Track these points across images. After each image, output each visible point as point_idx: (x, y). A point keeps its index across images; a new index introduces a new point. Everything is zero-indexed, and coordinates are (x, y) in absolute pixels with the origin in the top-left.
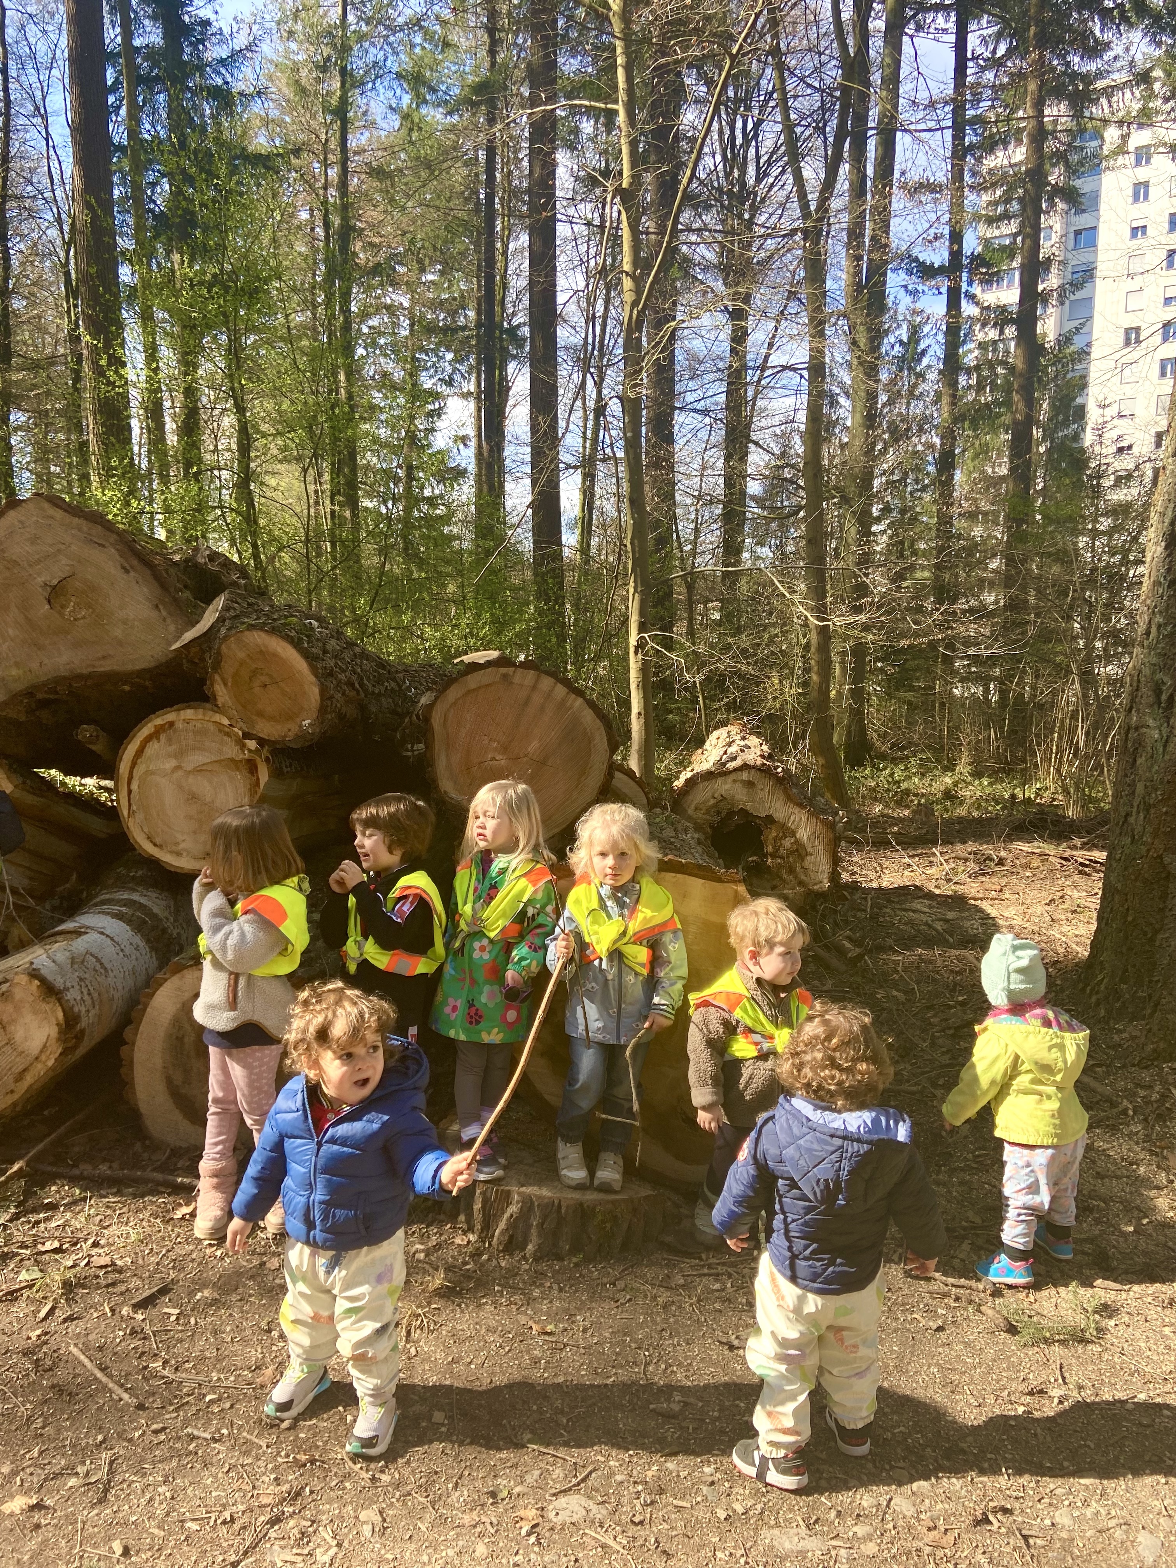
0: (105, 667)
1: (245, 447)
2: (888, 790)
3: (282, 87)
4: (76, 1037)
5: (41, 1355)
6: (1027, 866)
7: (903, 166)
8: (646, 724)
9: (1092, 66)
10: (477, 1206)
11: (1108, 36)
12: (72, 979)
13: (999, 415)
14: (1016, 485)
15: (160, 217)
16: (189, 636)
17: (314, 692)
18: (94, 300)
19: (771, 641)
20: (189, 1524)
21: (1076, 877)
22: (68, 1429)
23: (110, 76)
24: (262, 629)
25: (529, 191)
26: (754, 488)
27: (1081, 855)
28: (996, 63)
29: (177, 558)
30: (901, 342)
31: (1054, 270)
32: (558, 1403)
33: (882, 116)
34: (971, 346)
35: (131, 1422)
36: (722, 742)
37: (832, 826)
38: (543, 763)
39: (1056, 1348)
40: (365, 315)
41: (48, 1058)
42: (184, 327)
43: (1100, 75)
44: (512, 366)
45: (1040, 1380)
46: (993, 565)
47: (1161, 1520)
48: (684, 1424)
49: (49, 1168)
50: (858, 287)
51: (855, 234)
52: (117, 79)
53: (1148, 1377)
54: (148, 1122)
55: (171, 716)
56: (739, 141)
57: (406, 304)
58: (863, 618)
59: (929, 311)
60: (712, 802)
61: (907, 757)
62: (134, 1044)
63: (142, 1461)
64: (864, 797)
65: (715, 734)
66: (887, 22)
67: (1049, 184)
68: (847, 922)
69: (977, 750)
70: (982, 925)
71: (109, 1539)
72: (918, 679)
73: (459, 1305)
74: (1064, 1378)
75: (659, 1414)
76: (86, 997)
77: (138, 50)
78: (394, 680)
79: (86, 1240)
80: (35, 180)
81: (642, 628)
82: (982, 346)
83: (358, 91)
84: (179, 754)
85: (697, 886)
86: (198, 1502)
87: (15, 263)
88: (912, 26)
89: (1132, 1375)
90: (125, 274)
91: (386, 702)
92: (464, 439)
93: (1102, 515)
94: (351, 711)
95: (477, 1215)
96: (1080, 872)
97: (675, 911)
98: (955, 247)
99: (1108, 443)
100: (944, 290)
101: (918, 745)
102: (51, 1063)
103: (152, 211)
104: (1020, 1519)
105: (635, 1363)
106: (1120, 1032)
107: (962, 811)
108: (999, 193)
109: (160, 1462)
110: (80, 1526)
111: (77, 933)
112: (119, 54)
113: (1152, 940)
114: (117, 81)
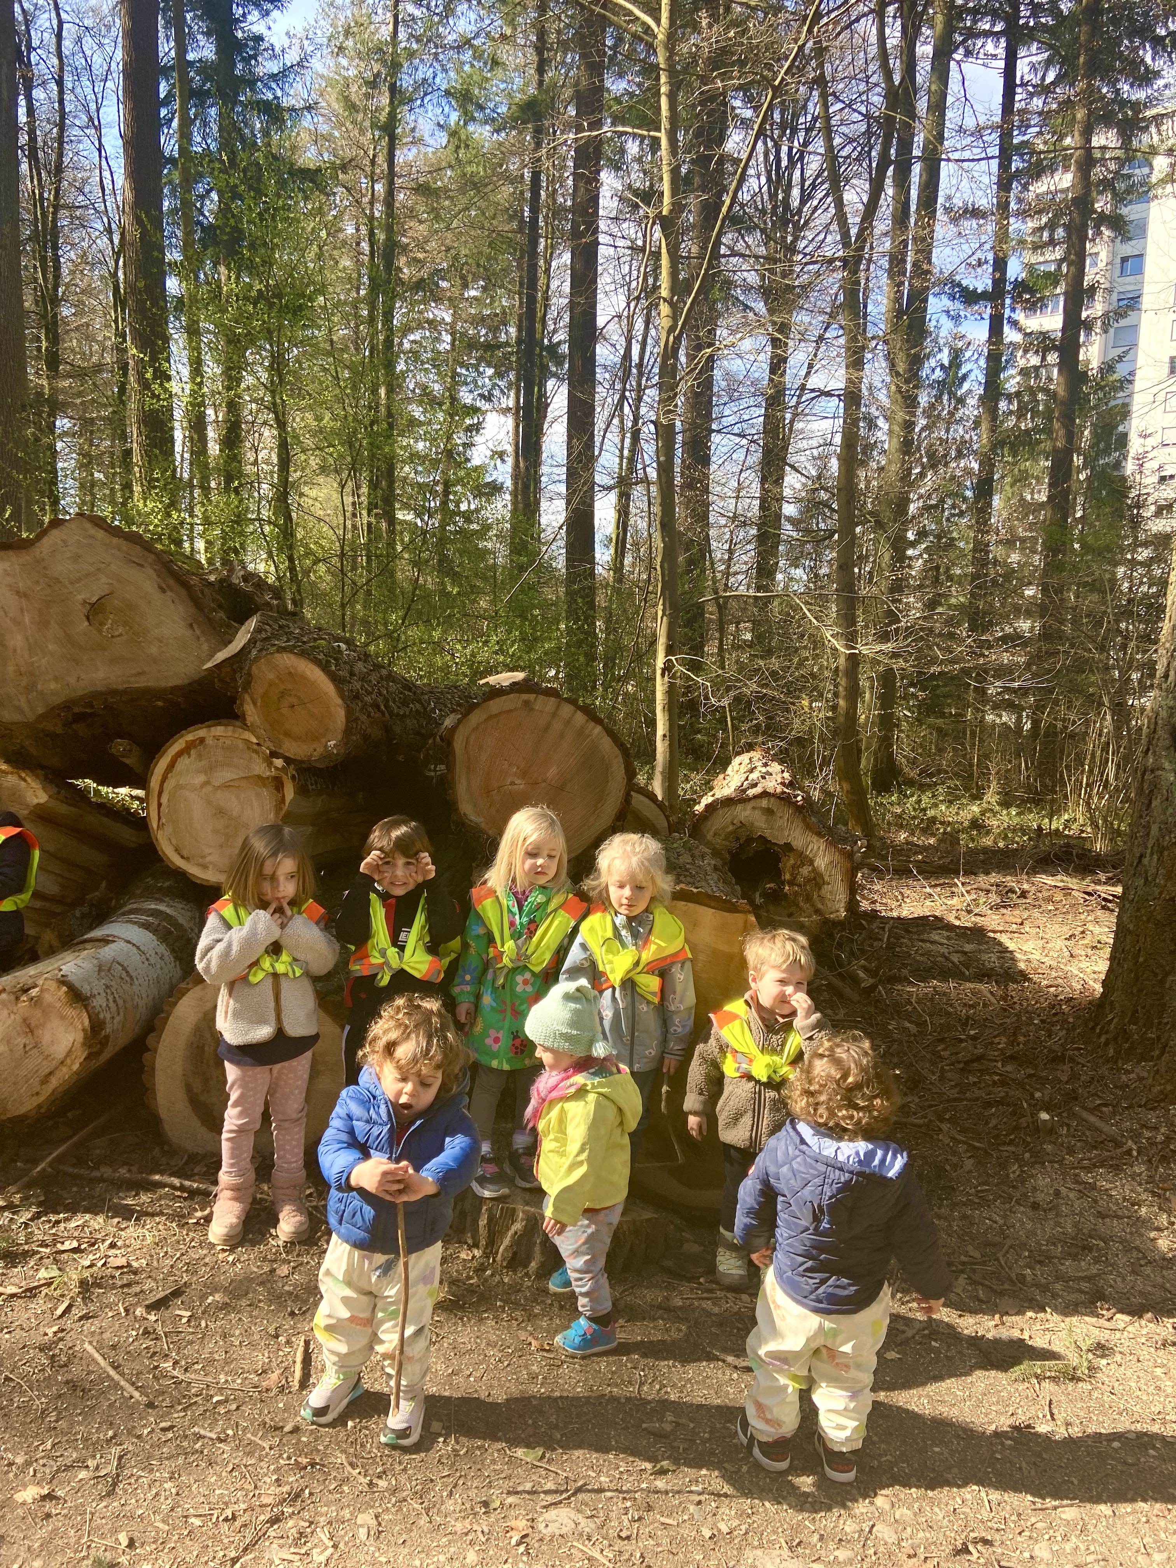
0: (142, 683)
1: (285, 463)
2: (914, 818)
3: (332, 103)
4: (100, 1043)
5: (57, 1351)
6: (1049, 900)
7: (948, 192)
8: (671, 746)
9: (1140, 95)
10: (483, 1222)
11: (1159, 64)
12: (98, 987)
13: (1038, 442)
14: (1054, 513)
15: (209, 230)
16: (221, 656)
17: (340, 714)
18: (141, 312)
19: (801, 664)
20: (192, 1520)
21: (1099, 913)
22: (79, 1423)
23: (163, 89)
24: (291, 652)
25: (573, 210)
26: (789, 510)
27: (1105, 890)
28: (1044, 90)
29: (212, 578)
30: (942, 366)
31: (1098, 297)
32: (553, 1419)
33: (927, 142)
34: (1012, 372)
35: (141, 1419)
36: (744, 768)
37: (850, 855)
38: (562, 789)
39: (1046, 1384)
40: (407, 330)
41: (73, 1063)
42: (229, 342)
43: (1148, 103)
44: (551, 384)
45: (1028, 1415)
46: (1029, 592)
47: (1140, 1558)
48: (675, 1444)
49: (70, 1170)
50: (899, 313)
51: (897, 260)
52: (169, 92)
53: (1136, 1416)
54: (167, 1127)
55: (202, 733)
56: (784, 163)
57: (448, 319)
58: (888, 647)
59: (970, 337)
60: (731, 828)
61: (936, 784)
62: (156, 1051)
63: (149, 1457)
64: (889, 823)
65: (736, 761)
66: (935, 47)
67: (1095, 212)
68: (863, 951)
69: (1006, 778)
70: (999, 958)
71: (115, 1531)
72: (949, 705)
73: (461, 1319)
74: (1052, 1415)
75: (652, 1433)
76: (111, 1004)
77: (191, 64)
78: (419, 701)
79: (103, 1241)
80: (86, 190)
81: (670, 650)
82: (1024, 372)
83: (406, 108)
84: (209, 770)
85: (707, 915)
86: (202, 1499)
87: (65, 271)
88: (961, 50)
89: (1121, 1414)
90: (173, 285)
91: (411, 723)
92: (501, 455)
93: (1140, 545)
94: (376, 733)
95: (483, 1232)
96: (1103, 907)
97: (686, 940)
98: (997, 275)
99: (1148, 473)
100: (986, 316)
101: (947, 772)
102: (76, 1067)
103: (199, 223)
104: (999, 1551)
105: (630, 1382)
106: (1128, 1072)
107: (988, 841)
108: (1044, 220)
109: (167, 1459)
110: (88, 1516)
111: (105, 941)
112: (172, 68)
113: (1162, 982)
114: (170, 94)
